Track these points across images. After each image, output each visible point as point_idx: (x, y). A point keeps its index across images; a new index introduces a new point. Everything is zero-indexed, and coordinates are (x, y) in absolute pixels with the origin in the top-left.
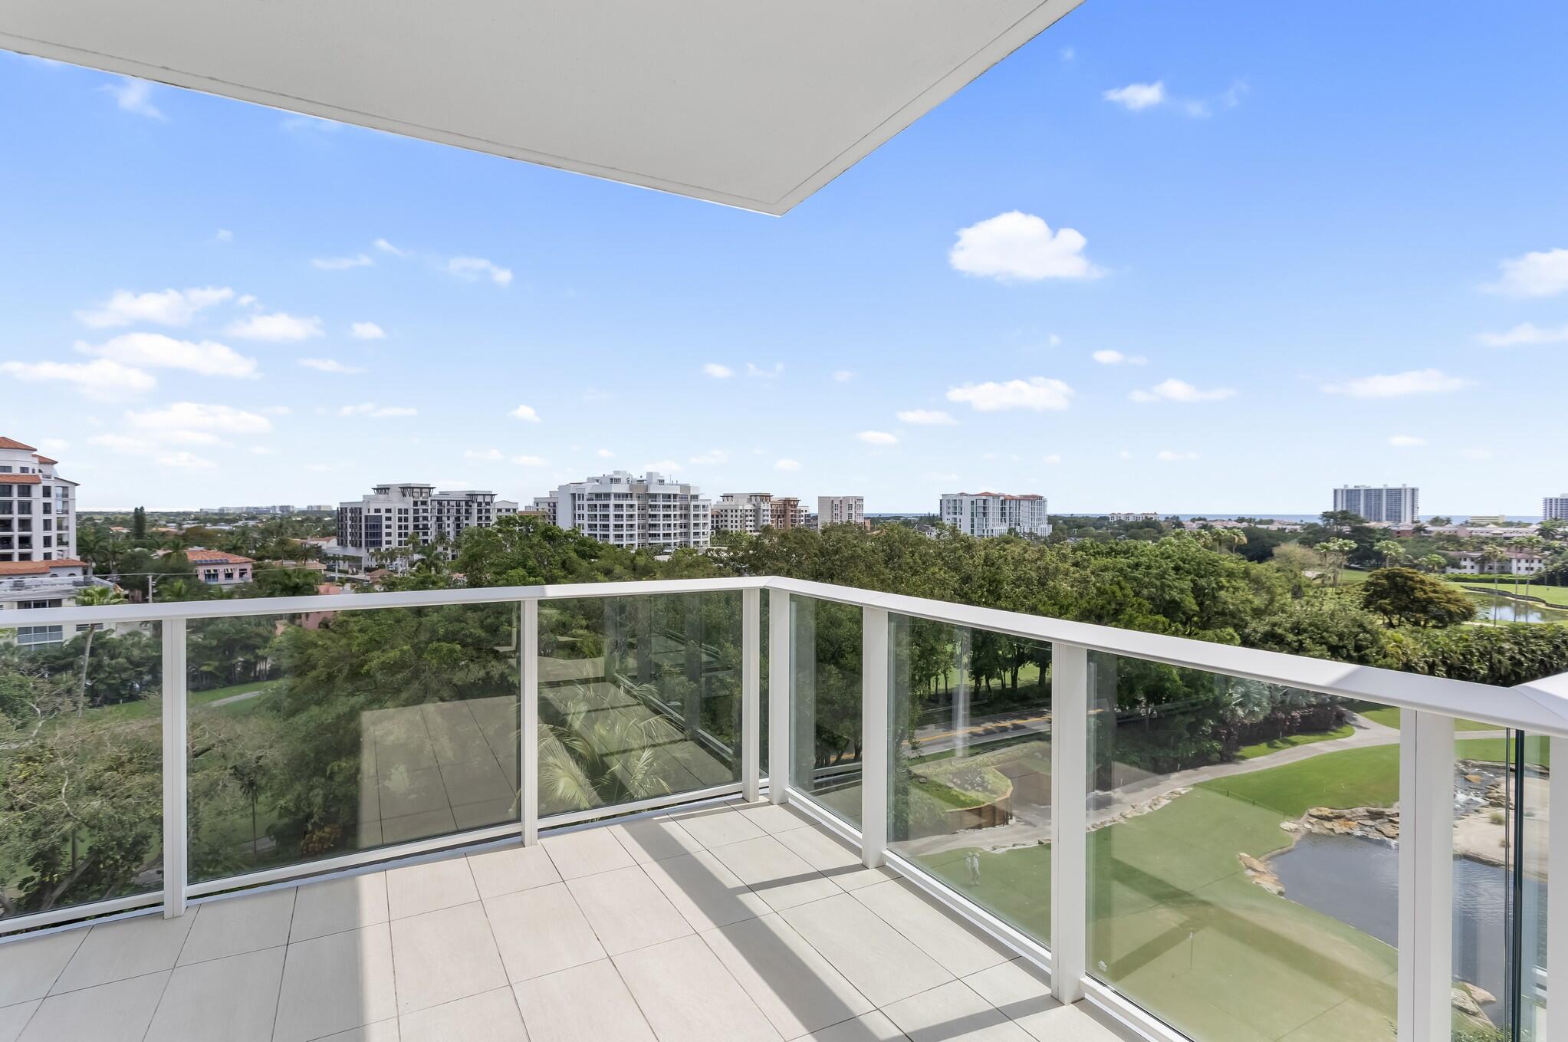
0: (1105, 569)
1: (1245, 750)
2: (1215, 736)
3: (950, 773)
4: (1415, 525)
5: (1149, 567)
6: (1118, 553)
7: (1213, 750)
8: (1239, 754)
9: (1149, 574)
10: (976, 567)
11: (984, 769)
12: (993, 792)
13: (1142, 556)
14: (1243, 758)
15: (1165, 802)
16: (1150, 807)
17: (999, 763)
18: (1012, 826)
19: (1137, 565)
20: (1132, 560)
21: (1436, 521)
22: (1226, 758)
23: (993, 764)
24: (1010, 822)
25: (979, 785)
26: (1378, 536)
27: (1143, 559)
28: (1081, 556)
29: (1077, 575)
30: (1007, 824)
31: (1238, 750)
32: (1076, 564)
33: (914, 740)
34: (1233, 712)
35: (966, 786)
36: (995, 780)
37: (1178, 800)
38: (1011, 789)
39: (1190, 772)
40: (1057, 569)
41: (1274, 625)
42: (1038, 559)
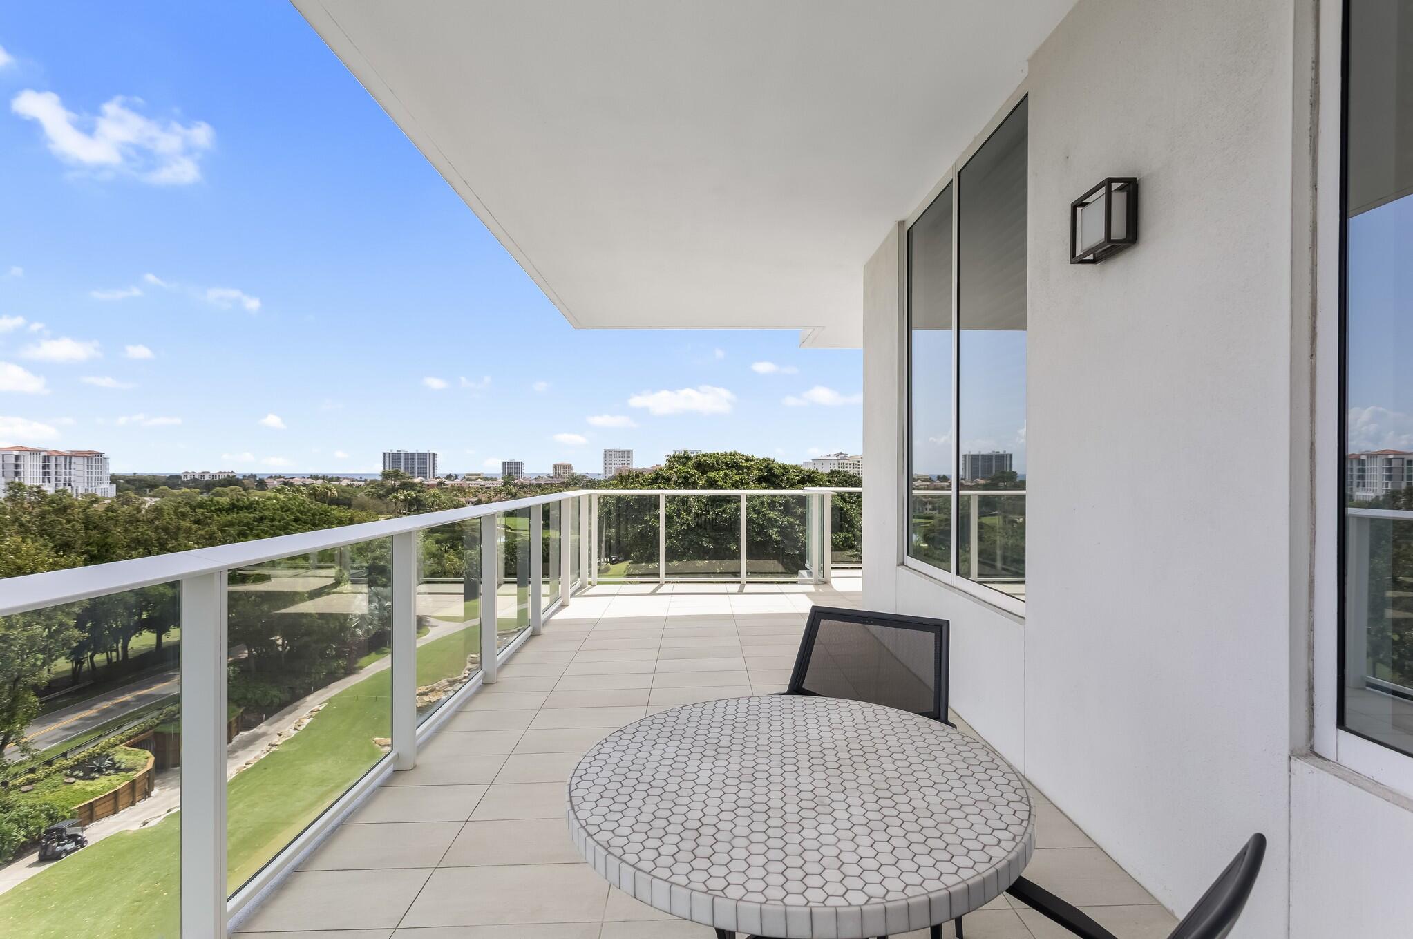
0: (231, 524)
1: (363, 661)
2: (340, 655)
3: (66, 768)
4: (438, 480)
5: (272, 520)
6: (241, 508)
7: (339, 667)
8: (357, 665)
9: (273, 526)
10: (75, 531)
11: (110, 751)
12: (128, 770)
13: (264, 510)
14: (361, 668)
15: (307, 721)
16: (295, 729)
17: (130, 738)
18: (156, 796)
19: (262, 519)
20: (257, 515)
21: (449, 477)
22: (350, 671)
23: (122, 742)
24: (153, 794)
25: (108, 769)
26: (418, 488)
27: (267, 513)
28: (203, 514)
29: (202, 532)
30: (149, 796)
31: (357, 663)
32: (197, 522)
33: (23, 740)
34: (354, 634)
35: (92, 775)
36: (128, 757)
37: (319, 716)
38: (152, 759)
39: (322, 691)
40: (178, 528)
41: (375, 558)
42: (156, 518)
